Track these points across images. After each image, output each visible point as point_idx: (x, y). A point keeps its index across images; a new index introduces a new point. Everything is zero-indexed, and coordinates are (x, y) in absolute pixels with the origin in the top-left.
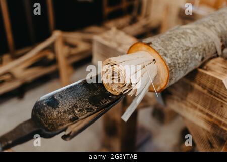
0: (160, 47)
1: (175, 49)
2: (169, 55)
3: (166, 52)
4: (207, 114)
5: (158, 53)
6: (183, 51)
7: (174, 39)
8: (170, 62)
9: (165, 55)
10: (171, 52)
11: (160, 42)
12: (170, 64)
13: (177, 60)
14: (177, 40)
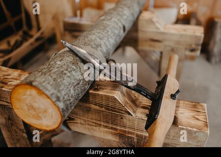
0: (53, 91)
1: (68, 88)
2: (61, 98)
3: (59, 95)
4: (112, 128)
5: (51, 100)
6: (74, 87)
7: (65, 74)
8: (62, 107)
9: (58, 99)
10: (63, 93)
11: (51, 83)
12: (63, 109)
13: (70, 100)
14: (69, 74)
